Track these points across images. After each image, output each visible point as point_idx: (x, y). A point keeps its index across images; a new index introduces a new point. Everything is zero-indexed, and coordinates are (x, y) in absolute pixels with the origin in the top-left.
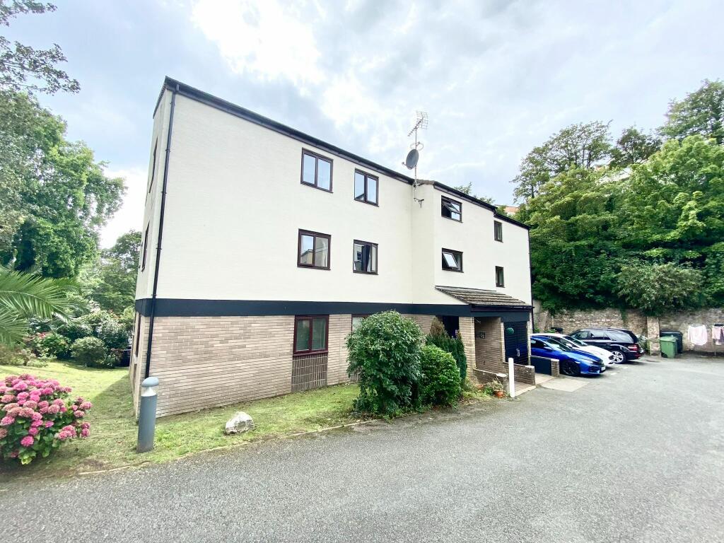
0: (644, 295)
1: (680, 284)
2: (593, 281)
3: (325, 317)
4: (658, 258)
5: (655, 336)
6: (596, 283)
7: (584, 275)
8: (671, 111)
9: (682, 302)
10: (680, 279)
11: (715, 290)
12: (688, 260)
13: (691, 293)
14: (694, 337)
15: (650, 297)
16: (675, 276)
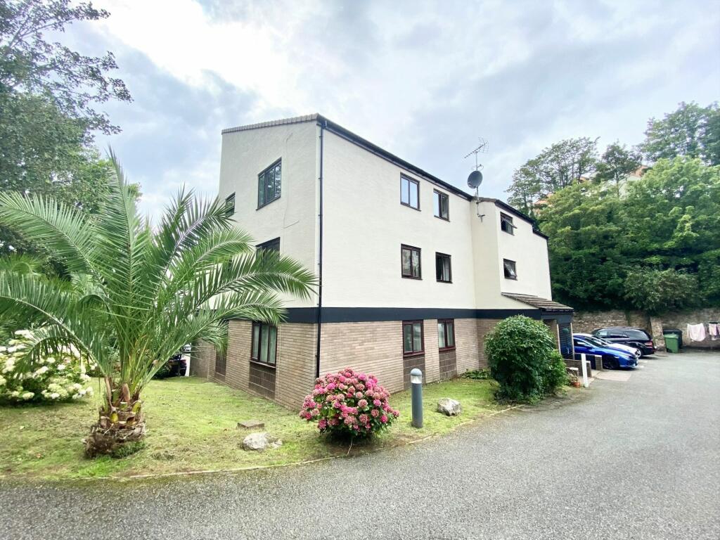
0: (649, 298)
1: (679, 287)
2: (601, 286)
3: (420, 322)
4: (658, 264)
5: (659, 334)
6: (604, 287)
7: (592, 280)
8: (650, 129)
9: (681, 303)
10: (679, 283)
11: (709, 292)
12: (684, 266)
13: (689, 295)
14: (693, 334)
15: (654, 299)
16: (673, 281)
